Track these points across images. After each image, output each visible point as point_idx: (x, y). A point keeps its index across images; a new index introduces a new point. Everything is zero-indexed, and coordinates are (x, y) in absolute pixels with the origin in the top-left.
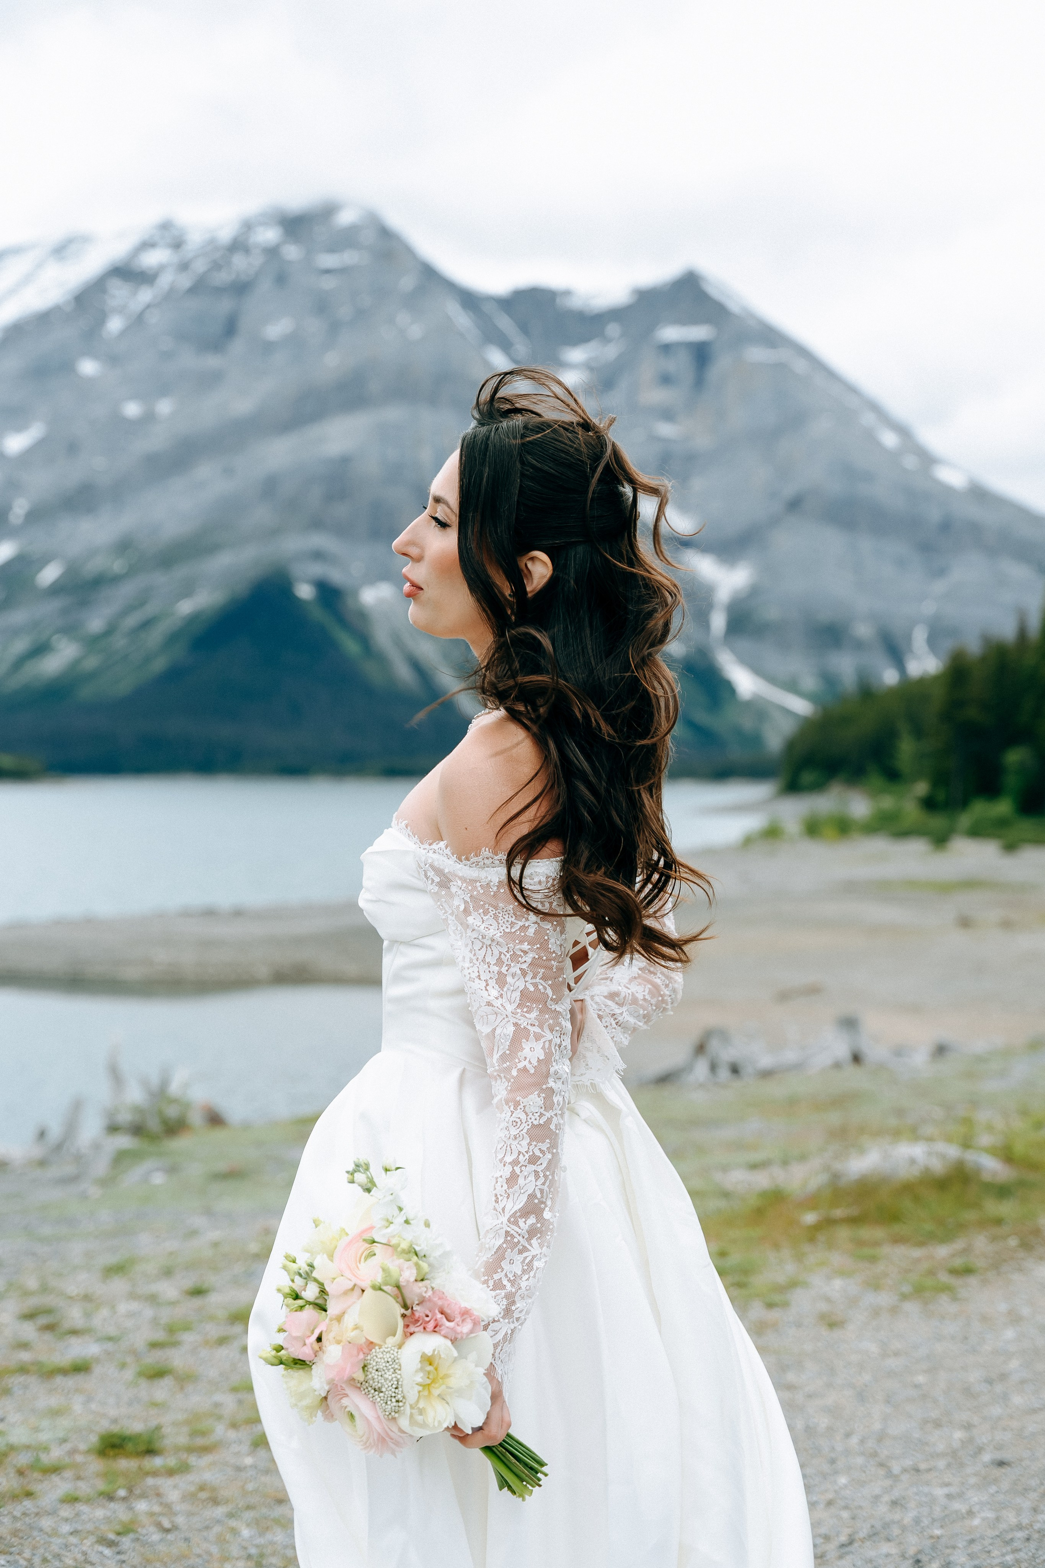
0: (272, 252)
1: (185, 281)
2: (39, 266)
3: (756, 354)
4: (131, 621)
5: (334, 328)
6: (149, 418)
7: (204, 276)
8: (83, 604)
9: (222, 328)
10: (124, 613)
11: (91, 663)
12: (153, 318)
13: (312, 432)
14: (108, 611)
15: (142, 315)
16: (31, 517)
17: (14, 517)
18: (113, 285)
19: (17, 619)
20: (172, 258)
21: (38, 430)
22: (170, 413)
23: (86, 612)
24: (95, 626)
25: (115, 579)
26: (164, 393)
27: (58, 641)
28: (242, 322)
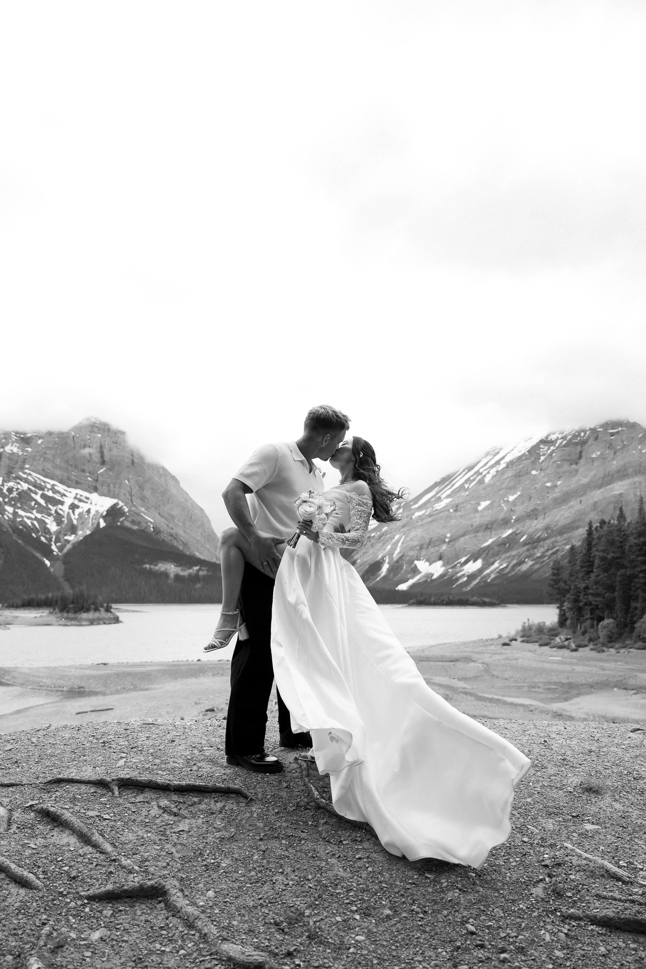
0: (594, 430)
1: (565, 443)
4: (550, 552)
5: (616, 452)
6: (555, 486)
7: (570, 439)
8: (534, 548)
9: (578, 456)
10: (548, 550)
11: (536, 567)
12: (554, 454)
13: (608, 487)
14: (542, 550)
15: (551, 454)
16: (517, 520)
17: (513, 521)
18: (542, 446)
19: (514, 553)
20: (560, 436)
21: (519, 493)
22: (561, 484)
23: (536, 550)
24: (539, 555)
25: (545, 539)
26: (559, 478)
27: (526, 560)
28: (584, 453)
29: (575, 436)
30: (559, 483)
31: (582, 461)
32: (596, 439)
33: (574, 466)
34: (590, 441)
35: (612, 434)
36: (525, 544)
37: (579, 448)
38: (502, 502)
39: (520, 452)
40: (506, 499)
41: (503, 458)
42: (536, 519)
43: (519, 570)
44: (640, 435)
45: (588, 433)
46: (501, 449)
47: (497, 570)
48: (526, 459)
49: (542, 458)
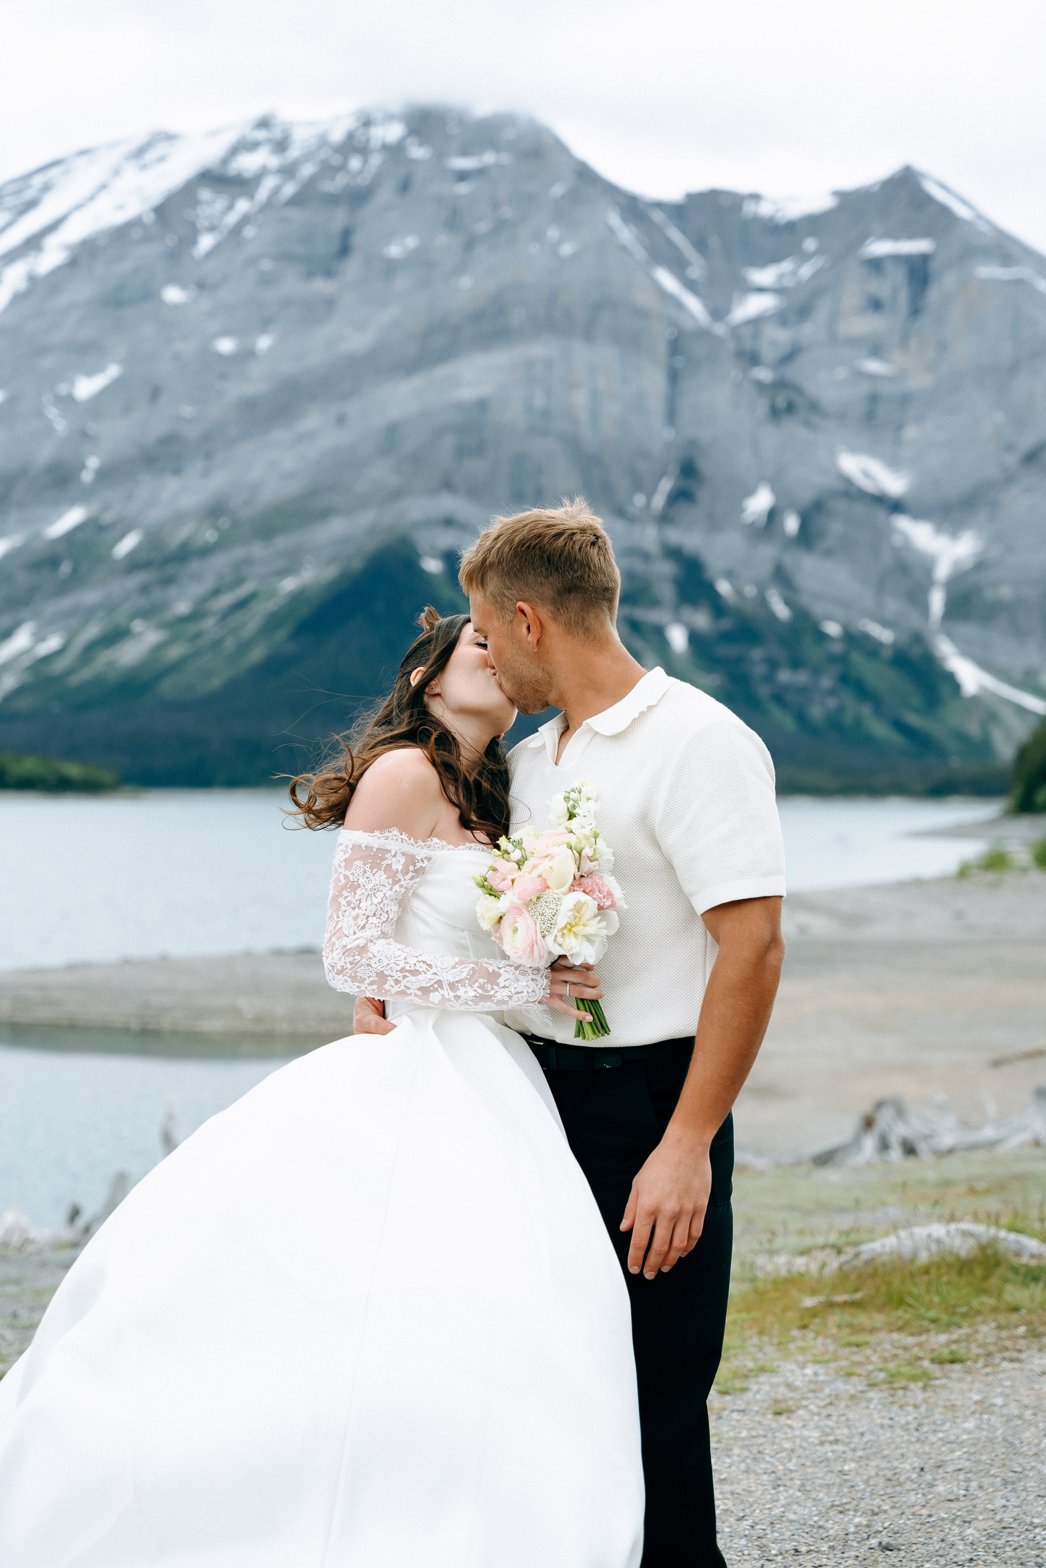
0: (394, 151)
1: (289, 190)
2: (117, 172)
3: (987, 271)
4: (225, 600)
5: (470, 245)
6: (246, 355)
7: (312, 181)
8: (168, 581)
9: (334, 245)
10: (216, 592)
11: (175, 652)
12: (249, 232)
13: (442, 371)
14: (197, 590)
15: (237, 229)
16: (105, 475)
17: (87, 477)
18: (205, 194)
19: (90, 596)
20: (274, 161)
21: (113, 371)
22: (271, 350)
23: (172, 592)
24: (182, 607)
25: (206, 551)
26: (265, 324)
27: (138, 626)
28: (358, 239)
29: (328, 170)
30: (264, 343)
31: (353, 267)
32: (405, 186)
33: (321, 286)
34: (386, 194)
35: (462, 176)
36: (133, 564)
37: (339, 218)
38: (47, 399)
39: (121, 207)
40: (62, 389)
41: (53, 227)
42: (177, 471)
43: (110, 664)
44: (558, 190)
45: (376, 160)
46: (46, 188)
47: (26, 662)
48: (147, 239)
49: (206, 242)
